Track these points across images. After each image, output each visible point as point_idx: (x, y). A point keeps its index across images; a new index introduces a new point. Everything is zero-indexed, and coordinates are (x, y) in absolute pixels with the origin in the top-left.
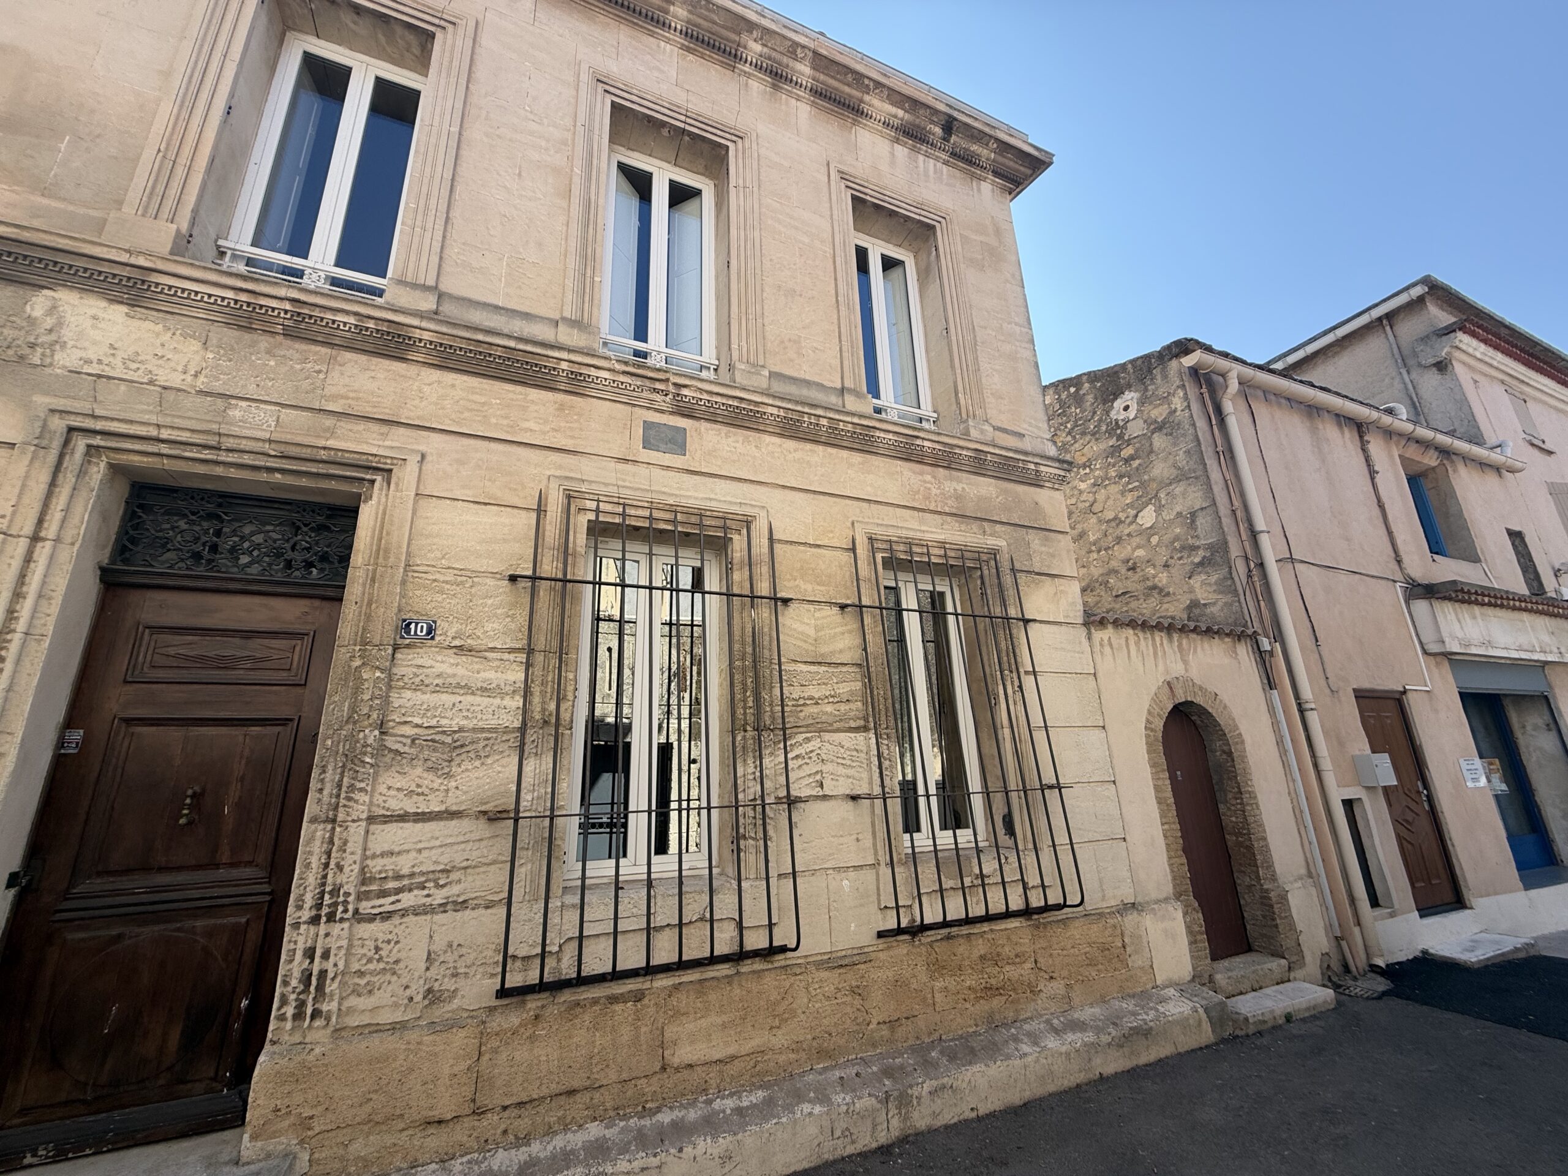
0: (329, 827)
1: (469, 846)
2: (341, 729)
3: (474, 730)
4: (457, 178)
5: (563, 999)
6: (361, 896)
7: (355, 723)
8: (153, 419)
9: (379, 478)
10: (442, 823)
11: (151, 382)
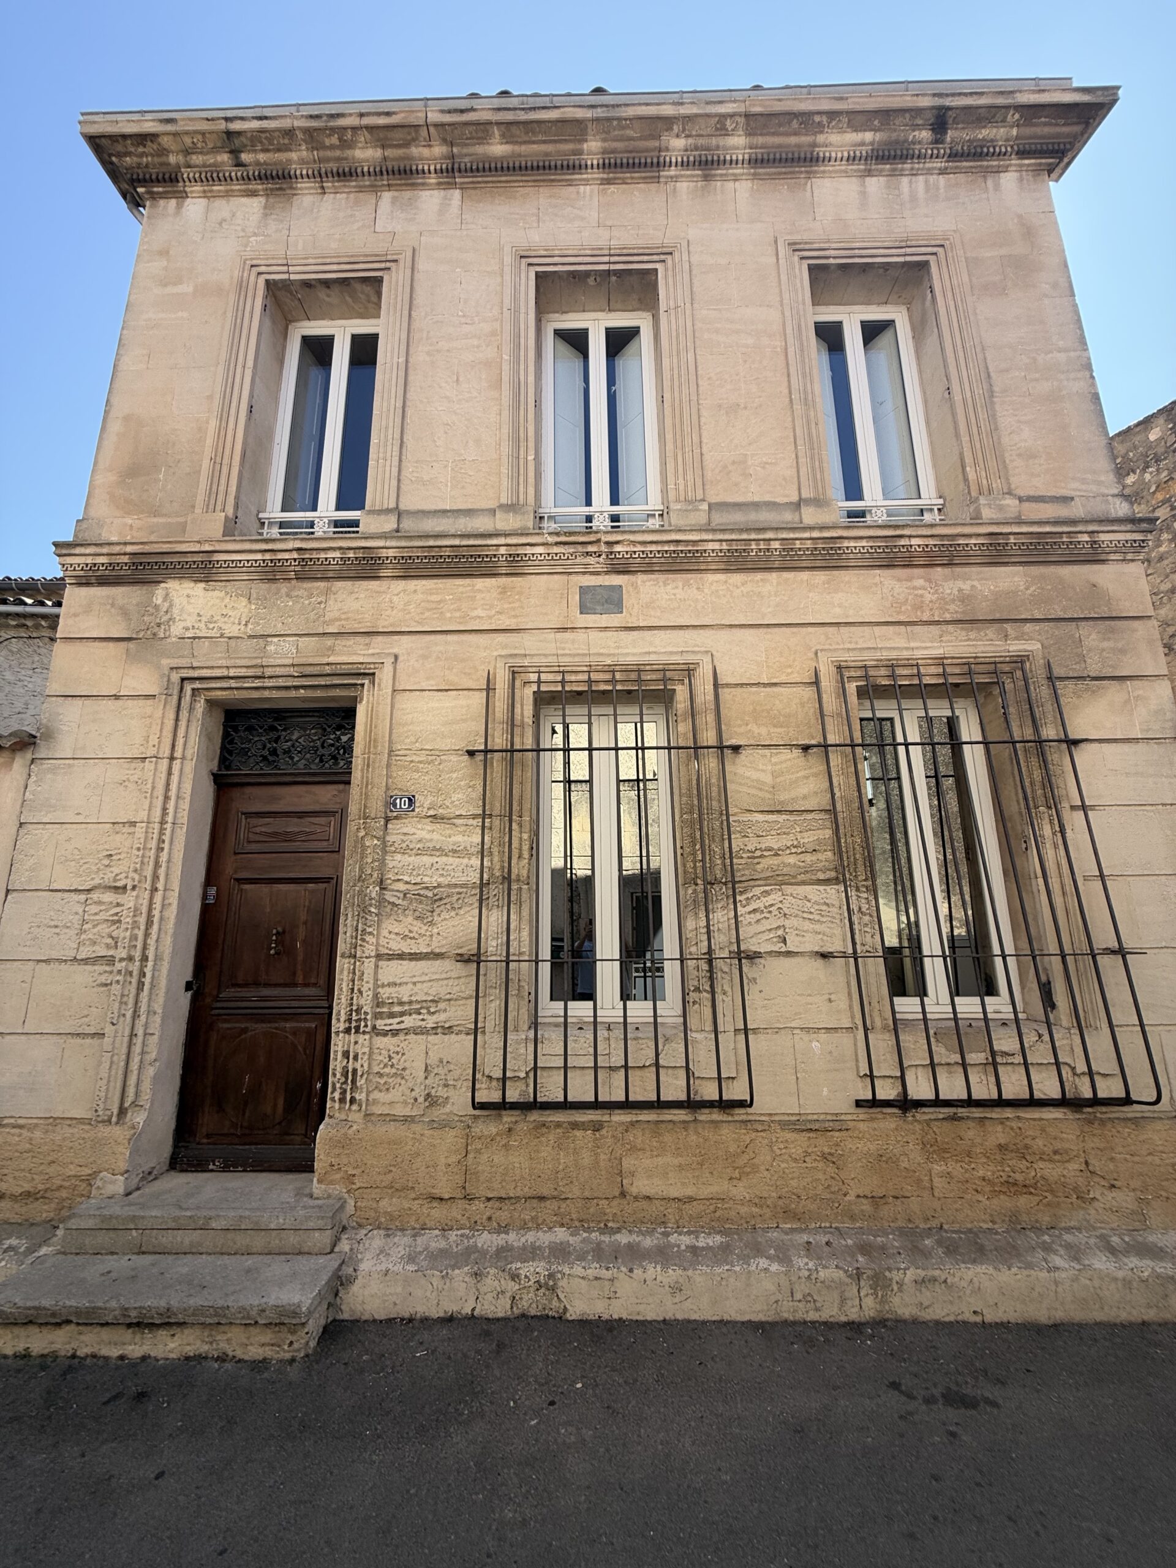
0: (352, 961)
1: (451, 982)
2: (355, 885)
3: (449, 886)
4: (408, 403)
5: (532, 1119)
6: (377, 1016)
7: (363, 881)
8: (224, 663)
9: (366, 682)
10: (430, 962)
11: (222, 636)
